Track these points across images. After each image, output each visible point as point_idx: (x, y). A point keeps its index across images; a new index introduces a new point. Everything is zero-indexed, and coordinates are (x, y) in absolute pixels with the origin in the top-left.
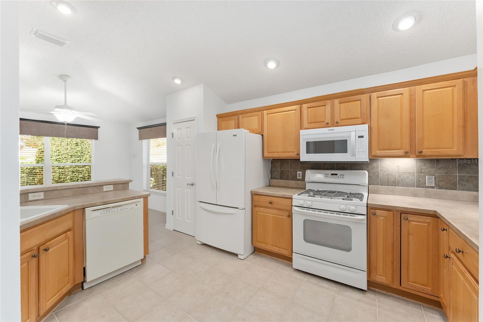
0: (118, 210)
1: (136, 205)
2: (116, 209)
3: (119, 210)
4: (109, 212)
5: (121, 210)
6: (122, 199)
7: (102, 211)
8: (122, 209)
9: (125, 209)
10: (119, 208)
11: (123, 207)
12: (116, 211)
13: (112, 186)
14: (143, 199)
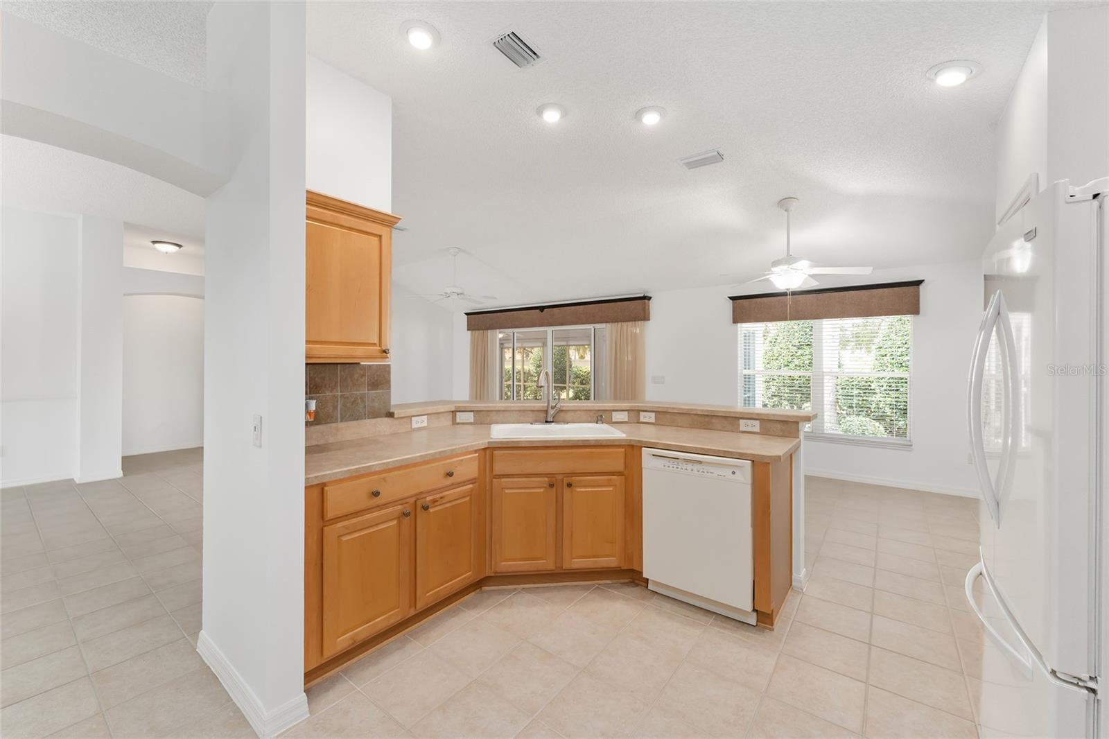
0: (692, 470)
1: (734, 473)
2: (690, 466)
3: (695, 471)
4: (677, 468)
5: (698, 471)
6: (702, 449)
7: (665, 461)
8: (701, 470)
9: (708, 472)
10: (696, 467)
11: (703, 467)
12: (690, 471)
13: (757, 423)
14: (749, 462)
